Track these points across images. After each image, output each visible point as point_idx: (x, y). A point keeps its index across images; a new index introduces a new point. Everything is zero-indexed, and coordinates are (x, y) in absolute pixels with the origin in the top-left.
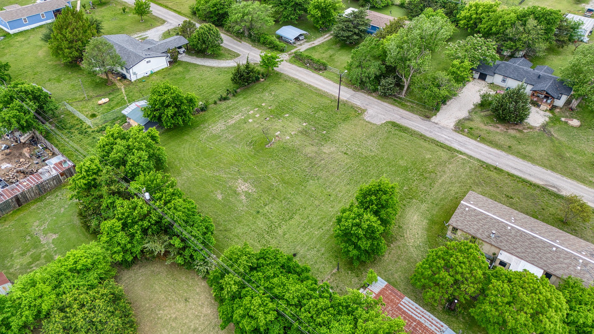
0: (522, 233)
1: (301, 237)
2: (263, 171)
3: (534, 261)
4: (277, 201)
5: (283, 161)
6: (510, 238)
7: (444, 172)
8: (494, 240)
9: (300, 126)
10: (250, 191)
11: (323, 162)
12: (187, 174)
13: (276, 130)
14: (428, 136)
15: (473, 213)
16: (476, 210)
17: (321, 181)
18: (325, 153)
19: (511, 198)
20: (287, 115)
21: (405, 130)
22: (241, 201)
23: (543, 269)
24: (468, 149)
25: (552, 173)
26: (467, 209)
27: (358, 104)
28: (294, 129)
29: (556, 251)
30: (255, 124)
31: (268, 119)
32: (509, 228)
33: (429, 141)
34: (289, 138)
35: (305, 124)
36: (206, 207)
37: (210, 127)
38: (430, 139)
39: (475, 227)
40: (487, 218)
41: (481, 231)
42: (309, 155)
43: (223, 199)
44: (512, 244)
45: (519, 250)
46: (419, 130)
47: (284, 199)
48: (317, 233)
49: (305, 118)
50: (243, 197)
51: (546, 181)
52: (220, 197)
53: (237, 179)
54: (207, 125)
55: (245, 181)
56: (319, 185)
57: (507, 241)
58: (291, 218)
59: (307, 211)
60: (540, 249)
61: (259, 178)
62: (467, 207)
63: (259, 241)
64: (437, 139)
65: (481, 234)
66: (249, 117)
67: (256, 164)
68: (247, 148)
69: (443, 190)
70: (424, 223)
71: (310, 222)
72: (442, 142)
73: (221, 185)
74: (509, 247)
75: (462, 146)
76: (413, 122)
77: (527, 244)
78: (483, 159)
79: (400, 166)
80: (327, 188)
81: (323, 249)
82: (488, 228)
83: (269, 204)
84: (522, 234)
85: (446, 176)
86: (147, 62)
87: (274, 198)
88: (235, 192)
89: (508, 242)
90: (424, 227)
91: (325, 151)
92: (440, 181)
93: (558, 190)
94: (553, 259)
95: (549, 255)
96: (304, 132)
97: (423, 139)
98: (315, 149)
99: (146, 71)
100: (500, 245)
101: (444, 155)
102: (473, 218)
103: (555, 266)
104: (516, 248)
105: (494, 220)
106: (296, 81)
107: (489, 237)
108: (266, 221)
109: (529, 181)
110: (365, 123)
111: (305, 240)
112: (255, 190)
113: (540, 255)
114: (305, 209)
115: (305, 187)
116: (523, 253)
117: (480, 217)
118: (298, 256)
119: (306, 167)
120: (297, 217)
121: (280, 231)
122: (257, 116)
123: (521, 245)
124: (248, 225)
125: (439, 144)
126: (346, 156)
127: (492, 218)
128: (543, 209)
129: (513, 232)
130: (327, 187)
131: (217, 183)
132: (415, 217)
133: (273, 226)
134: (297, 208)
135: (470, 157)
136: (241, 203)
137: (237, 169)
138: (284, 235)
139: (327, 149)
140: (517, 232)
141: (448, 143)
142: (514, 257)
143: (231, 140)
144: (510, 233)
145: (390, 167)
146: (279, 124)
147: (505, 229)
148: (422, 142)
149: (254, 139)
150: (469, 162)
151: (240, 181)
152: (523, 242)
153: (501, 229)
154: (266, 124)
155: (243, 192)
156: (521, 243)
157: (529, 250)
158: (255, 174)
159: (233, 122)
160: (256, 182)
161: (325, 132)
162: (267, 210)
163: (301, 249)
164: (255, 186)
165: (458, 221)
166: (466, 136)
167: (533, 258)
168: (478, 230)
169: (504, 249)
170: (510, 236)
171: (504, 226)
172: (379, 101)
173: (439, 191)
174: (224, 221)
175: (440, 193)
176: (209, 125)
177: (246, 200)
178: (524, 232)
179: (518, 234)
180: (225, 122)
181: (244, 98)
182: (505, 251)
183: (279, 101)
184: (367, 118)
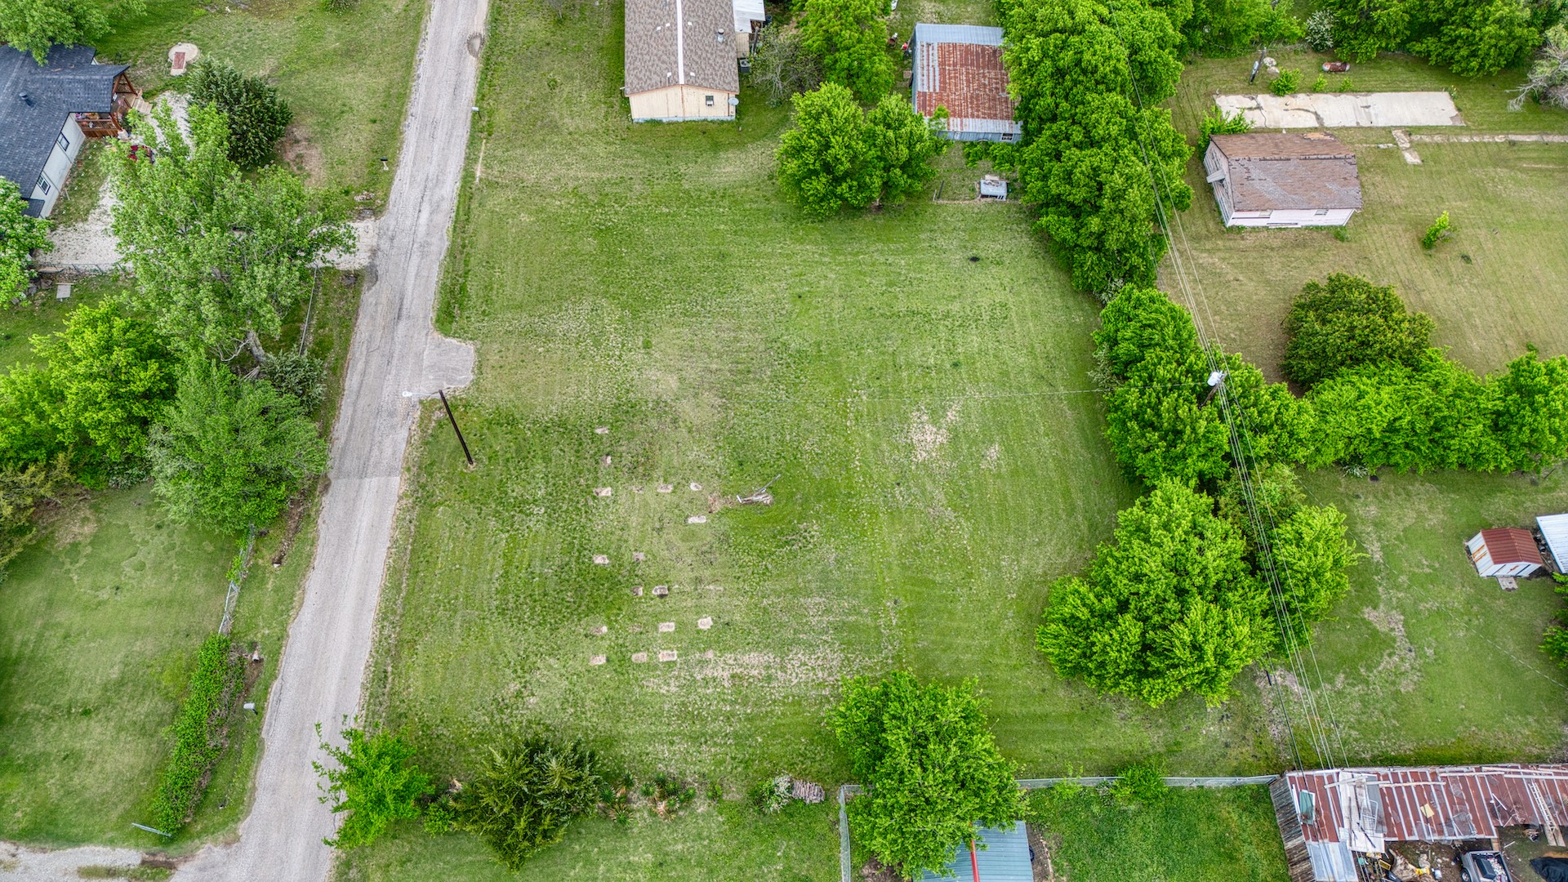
4: (901, 360)
9: (623, 499)
12: (1013, 569)
13: (691, 535)
17: (773, 334)
18: (682, 380)
22: (965, 413)
24: (441, 171)
26: (694, 74)
31: (656, 591)
32: (691, 24)
34: (692, 485)
35: (605, 492)
37: (826, 692)
39: (720, 61)
40: (692, 50)
41: (722, 54)
43: (992, 442)
47: (883, 353)
50: (951, 415)
52: (994, 451)
53: (924, 465)
55: (910, 448)
56: (792, 328)
61: (875, 433)
63: (1006, 318)
64: (449, 225)
66: (693, 643)
67: (848, 470)
68: (819, 529)
71: (891, 284)
72: (453, 215)
73: (966, 478)
80: (784, 312)
81: (922, 236)
83: (920, 366)
84: (688, 10)
87: (897, 368)
88: (954, 440)
89: (717, 24)
91: (675, 385)
98: (686, 407)
101: (496, 200)
102: (704, 66)
104: (722, 15)
105: (690, 42)
107: (726, 43)
112: (915, 413)
115: (818, 344)
116: (724, 8)
117: (696, 58)
118: (970, 254)
119: (761, 381)
121: (955, 307)
122: (667, 627)
123: (712, 10)
126: (655, 340)
129: (694, 20)
130: (783, 315)
133: (957, 324)
136: (966, 405)
137: (897, 490)
141: (448, 205)
142: (737, 17)
143: (824, 592)
144: (699, 23)
146: (654, 552)
147: (696, 28)
150: (490, 157)
151: (921, 456)
153: (701, 33)
154: (683, 574)
155: (940, 428)
158: (876, 448)
159: (751, 657)
161: (599, 431)
162: (936, 359)
164: (904, 419)
171: (692, 30)
176: (823, 701)
177: (950, 406)
180: (770, 677)
183: (546, 631)
184: (460, 382)
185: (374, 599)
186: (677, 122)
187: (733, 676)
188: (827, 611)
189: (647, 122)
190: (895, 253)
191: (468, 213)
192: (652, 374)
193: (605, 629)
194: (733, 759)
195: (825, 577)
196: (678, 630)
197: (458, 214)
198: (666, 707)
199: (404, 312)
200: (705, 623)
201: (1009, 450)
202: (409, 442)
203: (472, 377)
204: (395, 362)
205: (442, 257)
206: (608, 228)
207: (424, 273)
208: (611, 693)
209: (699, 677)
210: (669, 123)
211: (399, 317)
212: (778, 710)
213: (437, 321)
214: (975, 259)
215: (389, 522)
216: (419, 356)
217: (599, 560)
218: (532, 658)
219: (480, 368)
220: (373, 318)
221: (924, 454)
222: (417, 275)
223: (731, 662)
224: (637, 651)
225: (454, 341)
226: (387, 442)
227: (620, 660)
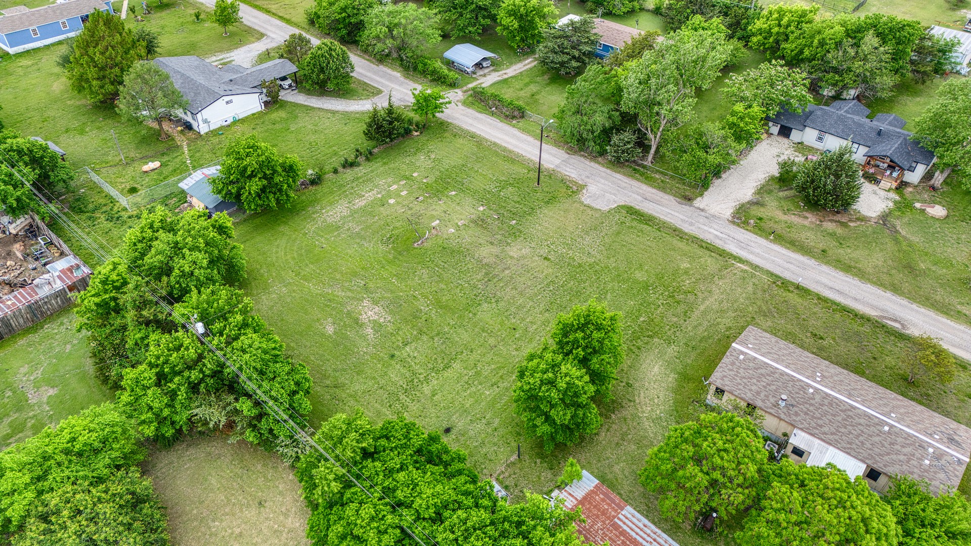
0: (832, 400)
1: (460, 399)
2: (406, 286)
3: (850, 448)
4: (425, 338)
5: (440, 270)
6: (811, 408)
7: (710, 292)
8: (785, 410)
9: (473, 211)
10: (382, 320)
11: (507, 272)
12: (278, 290)
13: (433, 218)
14: (686, 231)
15: (751, 365)
16: (756, 358)
17: (502, 304)
18: (512, 257)
19: (821, 338)
20: (453, 193)
21: (649, 220)
22: (364, 337)
23: (866, 463)
24: (752, 253)
25: (894, 297)
26: (742, 357)
27: (573, 176)
28: (463, 217)
29: (889, 432)
30: (398, 208)
31: (421, 198)
32: (811, 391)
33: (688, 240)
34: (453, 231)
35: (481, 209)
36: (305, 347)
37: (324, 211)
38: (690, 236)
39: (754, 388)
40: (774, 373)
41: (762, 395)
42: (485, 261)
43: (335, 333)
44: (815, 418)
45: (826, 429)
46: (672, 221)
47: (438, 334)
48: (488, 393)
49: (483, 198)
50: (369, 331)
51: (882, 310)
52: (330, 330)
53: (361, 300)
54: (318, 208)
55: (375, 302)
56: (497, 311)
57: (806, 414)
58: (447, 367)
59: (475, 356)
60: (862, 428)
61: (399, 298)
62: (742, 353)
63: (390, 406)
64: (701, 237)
65: (763, 401)
66: (389, 195)
67: (395, 275)
68: (382, 248)
69: (706, 323)
70: (670, 379)
71: (478, 374)
72: (709, 242)
73: (334, 309)
74: (809, 424)
75: (742, 248)
76: (663, 206)
77: (840, 419)
78: (777, 271)
79: (636, 282)
80: (511, 317)
81: (497, 421)
82: (775, 390)
83: (411, 343)
84: (833, 402)
85: (713, 300)
86: (227, 103)
87: (421, 332)
88: (356, 321)
89: (808, 414)
90: (670, 385)
91: (511, 254)
92: (702, 308)
93: (903, 325)
94: (883, 446)
95: (877, 439)
96: (480, 222)
97: (678, 235)
98: (495, 250)
99: (225, 117)
100: (794, 420)
101: (711, 263)
102: (751, 372)
103: (886, 458)
104: (821, 426)
105: (786, 377)
106: (473, 136)
107: (776, 405)
108: (403, 371)
109: (853, 310)
110: (582, 208)
111: (468, 405)
112: (390, 318)
113: (861, 438)
114: (472, 352)
115: (475, 314)
116: (832, 434)
117: (763, 371)
119: (479, 281)
120: (457, 365)
121: (427, 389)
122: (404, 193)
123: (830, 421)
124: (374, 378)
125: (704, 244)
126: (546, 263)
127: (783, 374)
128: (875, 358)
129: (817, 397)
130: (510, 315)
131: (327, 306)
132: (656, 369)
133: (416, 380)
134: (459, 350)
135: (756, 267)
136: (366, 340)
137: (363, 283)
138: (434, 395)
139: (515, 251)
140: (824, 398)
141: (719, 243)
142: (817, 441)
143: (358, 234)
144: (812, 399)
145: (619, 283)
146: (438, 207)
147: (804, 392)
148: (676, 242)
149: (395, 232)
150: (753, 276)
151: (366, 303)
152: (834, 416)
153: (797, 393)
154: (417, 207)
155: (369, 321)
156: (830, 417)
157: (843, 430)
158: (392, 292)
159: (363, 203)
160: (394, 305)
161: (514, 222)
162: (407, 352)
163: (459, 421)
164: (391, 312)
165: (725, 376)
166: (750, 231)
167: (848, 443)
168: (758, 393)
169: (801, 426)
170: (811, 405)
171: (803, 387)
172: (608, 171)
173: (700, 324)
174: (335, 370)
175: (701, 329)
176: (322, 208)
177: (374, 335)
178: (836, 398)
179: (826, 402)
180: (350, 203)
181: (385, 164)
182: (802, 429)
183: (442, 169)
184: (587, 198)
191: (707, 248)
193: (424, 181)
196: (399, 194)
197: (708, 244)
200: (392, 201)
201: (323, 335)
202: (568, 175)
203: (586, 203)
204: (618, 188)
205: (677, 225)
213: (632, 207)
216: (615, 195)
219: (589, 206)
220: (653, 194)
221: (365, 304)
222: (670, 214)
225: (613, 206)
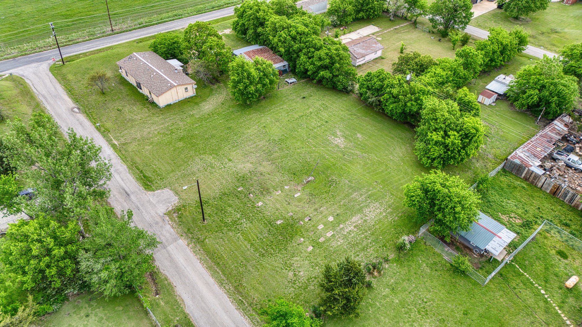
2: (320, 153)
4: (311, 128)
9: (268, 202)
10: (333, 137)
13: (300, 200)
16: (172, 81)
18: (251, 163)
21: (142, 179)
22: (341, 131)
28: (276, 197)
30: (325, 213)
31: (307, 220)
34: (286, 187)
35: (260, 204)
37: (384, 214)
40: (170, 77)
41: (181, 75)
43: (356, 134)
47: (304, 129)
50: (339, 133)
53: (345, 147)
55: (337, 146)
56: (271, 135)
63: (327, 106)
64: (120, 161)
66: (333, 226)
68: (336, 178)
71: (288, 113)
73: (359, 145)
80: (264, 133)
82: (175, 74)
83: (318, 127)
87: (312, 130)
88: (346, 138)
91: (251, 165)
96: (265, 190)
98: (261, 169)
102: (178, 79)
105: (167, 75)
108: (321, 116)
111: (295, 103)
112: (329, 137)
115: (283, 135)
117: (174, 78)
118: (302, 97)
119: (277, 152)
120: (297, 117)
121: (311, 110)
122: (321, 227)
124: (335, 115)
126: (231, 158)
131: (364, 147)
133: (316, 113)
134: (295, 121)
135: (108, 141)
136: (340, 129)
137: (345, 157)
138: (309, 108)
141: (114, 156)
143: (355, 191)
146: (293, 209)
150: (116, 137)
151: (342, 146)
154: (309, 211)
155: (339, 137)
159: (354, 219)
160: (327, 143)
162: (320, 123)
164: (328, 140)
176: (386, 217)
177: (336, 131)
180: (365, 220)
183: (284, 252)
184: (174, 201)
185: (211, 280)
186: (176, 103)
187: (355, 227)
188: (361, 195)
189: (166, 106)
190: (280, 105)
191: (124, 155)
192: (240, 166)
193: (302, 239)
194: (380, 247)
195: (351, 187)
196: (325, 226)
197: (120, 157)
198: (345, 247)
199: (129, 193)
200: (331, 219)
201: (362, 134)
202: (173, 228)
203: (177, 198)
204: (141, 208)
205: (127, 171)
206: (182, 137)
207: (125, 178)
208: (324, 254)
209: (345, 233)
210: (174, 104)
211: (128, 195)
212: (377, 227)
213: (146, 189)
214: (304, 98)
215: (192, 255)
216: (149, 201)
217: (279, 222)
218: (288, 262)
219: (177, 193)
220: (117, 200)
222: (122, 180)
223: (350, 224)
224: (319, 238)
225: (159, 191)
226: (164, 232)
227: (316, 244)
